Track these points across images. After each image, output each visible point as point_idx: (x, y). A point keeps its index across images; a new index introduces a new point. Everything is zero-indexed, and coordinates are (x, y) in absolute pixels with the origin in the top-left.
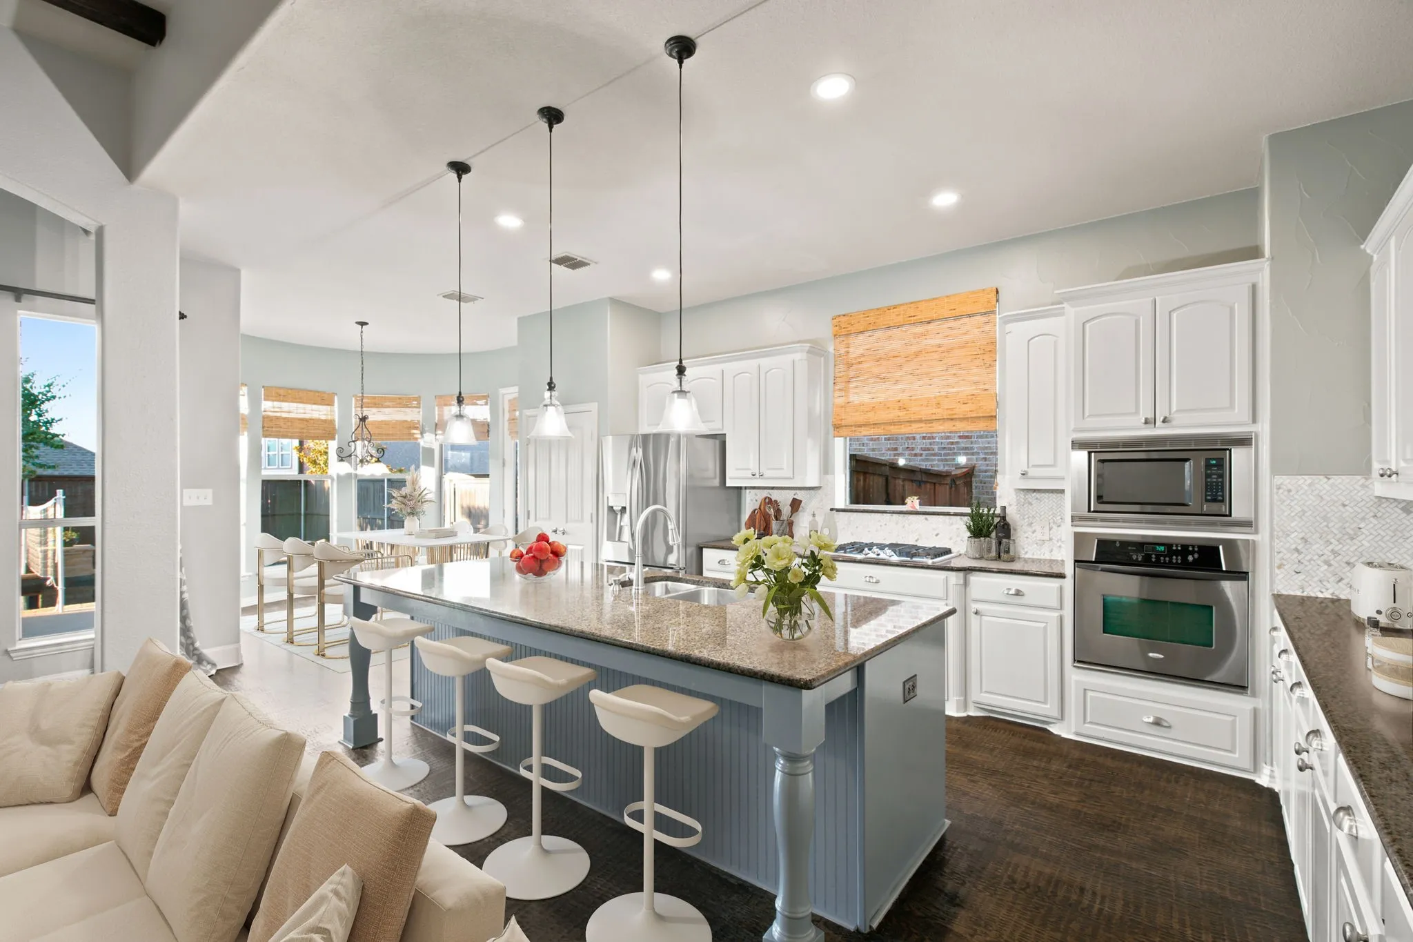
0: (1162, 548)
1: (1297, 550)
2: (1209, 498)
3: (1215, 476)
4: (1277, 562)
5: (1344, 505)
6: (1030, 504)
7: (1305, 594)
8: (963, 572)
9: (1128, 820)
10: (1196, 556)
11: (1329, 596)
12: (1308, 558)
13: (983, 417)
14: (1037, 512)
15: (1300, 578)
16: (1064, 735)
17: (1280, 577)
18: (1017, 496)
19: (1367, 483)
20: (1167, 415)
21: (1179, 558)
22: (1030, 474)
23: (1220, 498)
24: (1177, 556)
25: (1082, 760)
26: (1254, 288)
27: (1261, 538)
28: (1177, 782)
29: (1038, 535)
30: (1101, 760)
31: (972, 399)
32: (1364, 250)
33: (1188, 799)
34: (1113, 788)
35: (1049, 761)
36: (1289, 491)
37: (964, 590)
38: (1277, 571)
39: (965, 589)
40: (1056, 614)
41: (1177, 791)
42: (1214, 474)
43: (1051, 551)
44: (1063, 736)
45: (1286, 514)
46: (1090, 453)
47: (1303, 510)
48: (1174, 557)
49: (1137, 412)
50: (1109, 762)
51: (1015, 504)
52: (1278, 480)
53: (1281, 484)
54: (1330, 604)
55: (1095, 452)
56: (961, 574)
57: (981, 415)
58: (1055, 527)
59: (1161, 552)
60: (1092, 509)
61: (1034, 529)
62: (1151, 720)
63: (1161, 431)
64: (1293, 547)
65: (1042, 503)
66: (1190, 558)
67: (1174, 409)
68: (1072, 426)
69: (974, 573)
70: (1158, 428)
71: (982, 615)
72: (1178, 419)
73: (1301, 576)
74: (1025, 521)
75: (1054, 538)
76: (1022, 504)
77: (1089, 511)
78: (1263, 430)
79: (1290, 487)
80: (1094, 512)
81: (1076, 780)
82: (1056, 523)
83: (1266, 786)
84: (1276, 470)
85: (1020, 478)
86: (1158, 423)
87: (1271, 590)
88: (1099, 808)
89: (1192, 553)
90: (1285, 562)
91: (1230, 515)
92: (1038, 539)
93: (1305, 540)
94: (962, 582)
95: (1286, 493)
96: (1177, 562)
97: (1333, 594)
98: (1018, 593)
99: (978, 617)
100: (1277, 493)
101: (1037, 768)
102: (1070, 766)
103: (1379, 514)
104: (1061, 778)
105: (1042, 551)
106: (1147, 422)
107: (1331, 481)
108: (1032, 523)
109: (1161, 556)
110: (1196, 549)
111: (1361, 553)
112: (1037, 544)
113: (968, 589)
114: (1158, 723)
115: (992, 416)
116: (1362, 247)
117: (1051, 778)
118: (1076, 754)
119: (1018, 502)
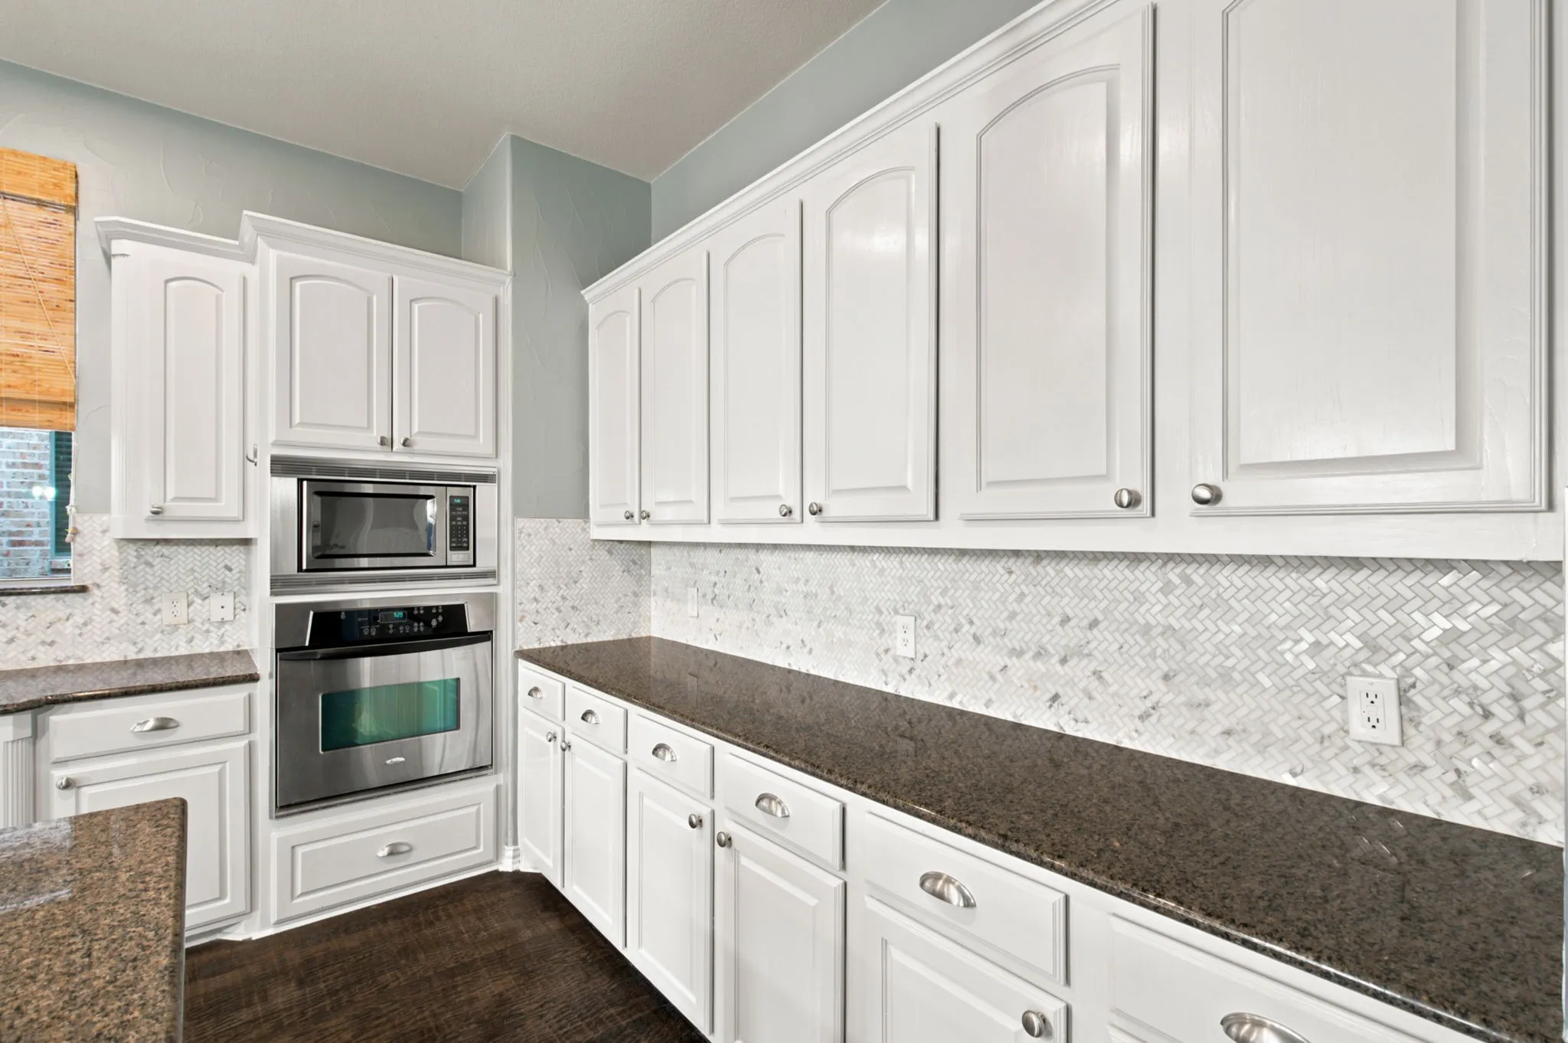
0: (401, 614)
1: (536, 600)
2: (454, 545)
3: (459, 519)
4: (519, 615)
5: (570, 549)
6: (150, 565)
7: (542, 646)
8: (30, 711)
9: (434, 1015)
10: (440, 618)
11: (560, 644)
12: (544, 606)
13: (40, 402)
14: (162, 578)
15: (538, 629)
16: (256, 935)
17: (521, 631)
18: (121, 553)
19: (586, 526)
20: (408, 437)
21: (421, 624)
22: (167, 514)
23: (465, 545)
24: (419, 623)
25: (308, 961)
26: (496, 300)
27: (503, 589)
28: (438, 919)
29: (167, 617)
30: (334, 945)
31: (11, 363)
32: (582, 296)
33: (466, 935)
34: (381, 979)
35: (264, 999)
36: (530, 535)
37: (31, 748)
38: (519, 624)
39: (34, 744)
40: (242, 743)
41: (448, 932)
42: (459, 516)
43: (191, 640)
44: (254, 938)
45: (527, 560)
46: (300, 482)
47: (540, 555)
48: (416, 624)
49: (369, 427)
50: (351, 942)
51: (118, 567)
52: (521, 523)
53: (523, 528)
54: (561, 653)
55: (308, 480)
56: (27, 717)
57: (37, 397)
58: (198, 601)
59: (399, 619)
60: (304, 567)
61: (156, 607)
62: (386, 851)
63: (398, 458)
64: (532, 596)
65: (172, 562)
66: (434, 623)
67: (416, 429)
68: (272, 438)
69: (57, 707)
70: (396, 453)
71: (79, 787)
72: (421, 443)
73: (539, 627)
74: (138, 595)
75: (196, 618)
76: (132, 565)
77: (300, 569)
78: (505, 465)
79: (530, 531)
80: (307, 571)
81: (327, 1002)
82: (201, 595)
83: (510, 870)
84: (518, 512)
85: (148, 520)
86: (397, 445)
87: (514, 646)
88: (388, 1026)
89: (436, 616)
90: (526, 614)
91: (474, 565)
92: (165, 623)
93: (541, 587)
94: (28, 732)
95: (526, 538)
96: (419, 630)
97: (562, 641)
98: (163, 725)
99: (71, 792)
100: (519, 537)
101: (254, 1021)
102: (301, 983)
103: (593, 557)
104: (303, 1014)
105: (173, 643)
106: (383, 442)
107: (561, 524)
108: (152, 598)
109: (401, 624)
110: (440, 611)
111: (581, 595)
112: (162, 632)
113: (42, 743)
114: (394, 852)
115: (64, 403)
116: (582, 292)
117: (290, 1024)
118: (294, 957)
119: (124, 563)
